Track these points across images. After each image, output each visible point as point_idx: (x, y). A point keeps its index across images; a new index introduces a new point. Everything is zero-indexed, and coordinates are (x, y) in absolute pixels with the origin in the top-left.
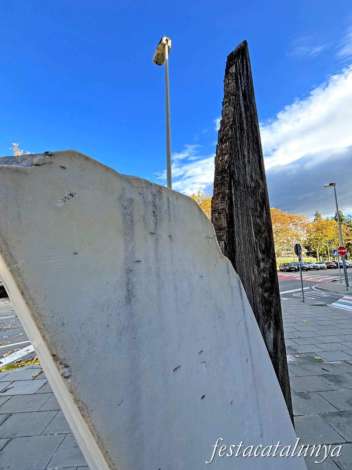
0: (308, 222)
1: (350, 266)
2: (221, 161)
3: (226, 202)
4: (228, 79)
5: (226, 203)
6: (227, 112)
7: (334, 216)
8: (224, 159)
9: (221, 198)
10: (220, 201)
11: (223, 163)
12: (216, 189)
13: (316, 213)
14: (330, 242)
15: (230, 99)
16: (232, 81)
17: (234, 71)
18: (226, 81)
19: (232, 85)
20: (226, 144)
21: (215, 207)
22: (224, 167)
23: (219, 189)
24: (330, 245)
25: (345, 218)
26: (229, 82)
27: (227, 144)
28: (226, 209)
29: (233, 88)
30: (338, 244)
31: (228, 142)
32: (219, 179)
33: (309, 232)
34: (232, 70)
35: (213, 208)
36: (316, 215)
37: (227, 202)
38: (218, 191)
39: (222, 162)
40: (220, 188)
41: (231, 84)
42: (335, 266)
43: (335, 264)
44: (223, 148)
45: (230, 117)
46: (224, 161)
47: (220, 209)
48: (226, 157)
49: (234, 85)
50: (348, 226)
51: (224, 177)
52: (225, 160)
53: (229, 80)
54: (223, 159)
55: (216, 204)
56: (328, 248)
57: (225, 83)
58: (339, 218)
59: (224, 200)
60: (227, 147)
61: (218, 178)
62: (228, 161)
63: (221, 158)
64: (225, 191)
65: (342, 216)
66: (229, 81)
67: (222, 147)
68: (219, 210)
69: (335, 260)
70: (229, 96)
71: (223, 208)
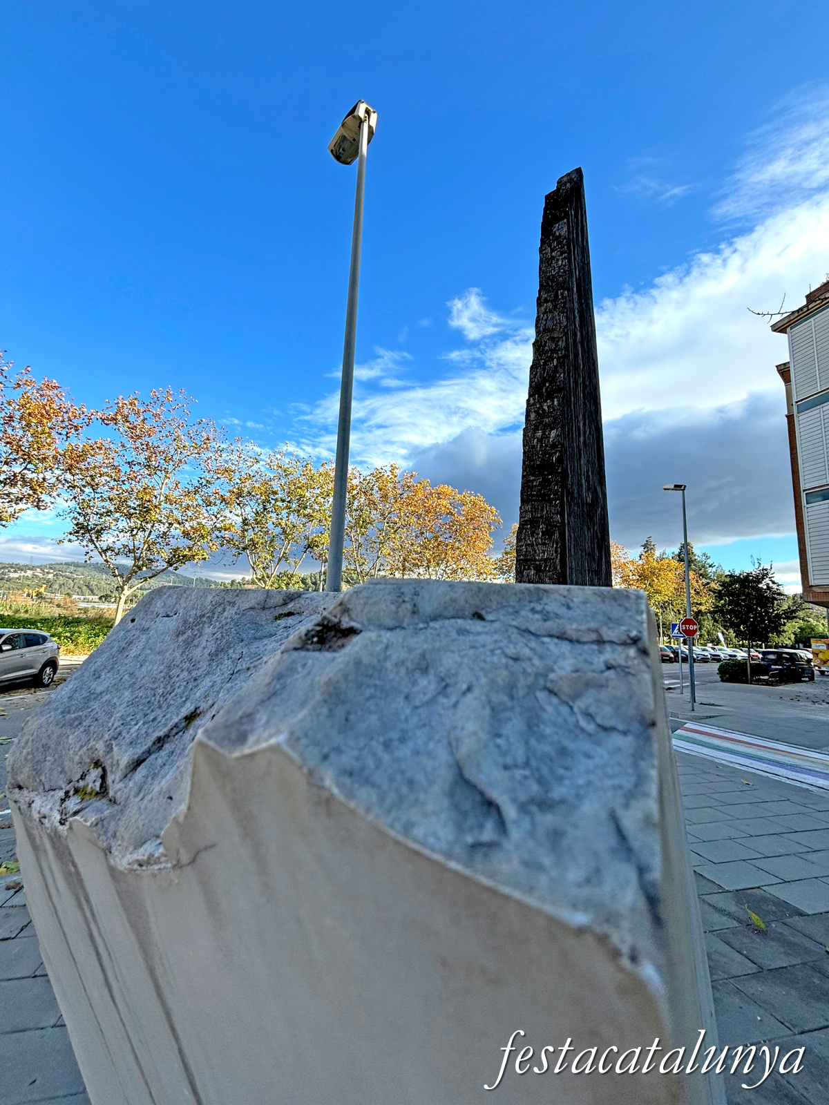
0: (625, 558)
1: (698, 657)
2: (540, 440)
3: (555, 546)
4: (551, 249)
5: (556, 548)
6: (550, 324)
7: (677, 551)
8: (547, 437)
9: (542, 532)
10: (540, 540)
11: (546, 446)
12: (529, 507)
13: (647, 541)
14: (664, 606)
15: (556, 296)
16: (561, 255)
17: (564, 232)
18: (546, 251)
19: (560, 263)
20: (553, 402)
21: (526, 552)
22: (549, 458)
23: (534, 509)
24: (664, 612)
25: (696, 557)
26: (553, 254)
27: (556, 403)
28: (555, 563)
29: (562, 271)
30: (678, 610)
31: (557, 397)
32: (535, 484)
33: (626, 580)
34: (559, 229)
35: (522, 555)
36: (645, 546)
37: (557, 544)
38: (532, 514)
39: (542, 443)
40: (538, 506)
41: (558, 260)
42: (671, 658)
43: (672, 652)
44: (544, 410)
45: (558, 337)
46: (548, 441)
47: (541, 560)
48: (553, 433)
49: (565, 266)
50: (701, 575)
51: (550, 482)
52: (551, 440)
53: (552, 251)
54: (545, 436)
55: (529, 545)
56: (661, 617)
57: (543, 255)
58: (685, 556)
59: (550, 538)
60: (554, 410)
61: (533, 480)
62: (558, 445)
63: (539, 434)
64: (552, 517)
65: (692, 553)
66: (551, 253)
67: (542, 407)
68: (536, 560)
69: (672, 645)
70: (553, 288)
71: (547, 559)
